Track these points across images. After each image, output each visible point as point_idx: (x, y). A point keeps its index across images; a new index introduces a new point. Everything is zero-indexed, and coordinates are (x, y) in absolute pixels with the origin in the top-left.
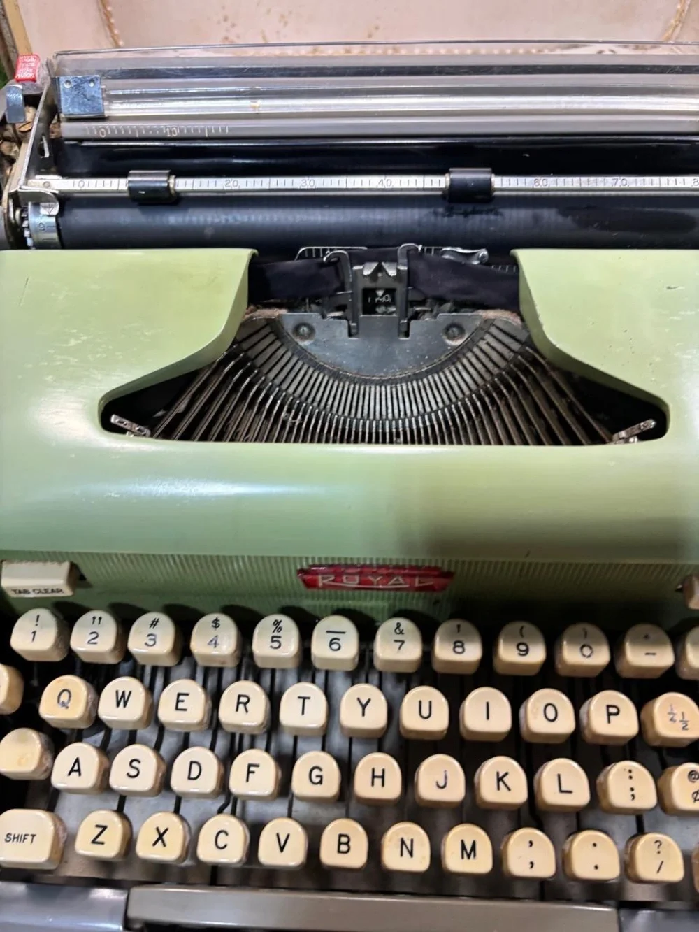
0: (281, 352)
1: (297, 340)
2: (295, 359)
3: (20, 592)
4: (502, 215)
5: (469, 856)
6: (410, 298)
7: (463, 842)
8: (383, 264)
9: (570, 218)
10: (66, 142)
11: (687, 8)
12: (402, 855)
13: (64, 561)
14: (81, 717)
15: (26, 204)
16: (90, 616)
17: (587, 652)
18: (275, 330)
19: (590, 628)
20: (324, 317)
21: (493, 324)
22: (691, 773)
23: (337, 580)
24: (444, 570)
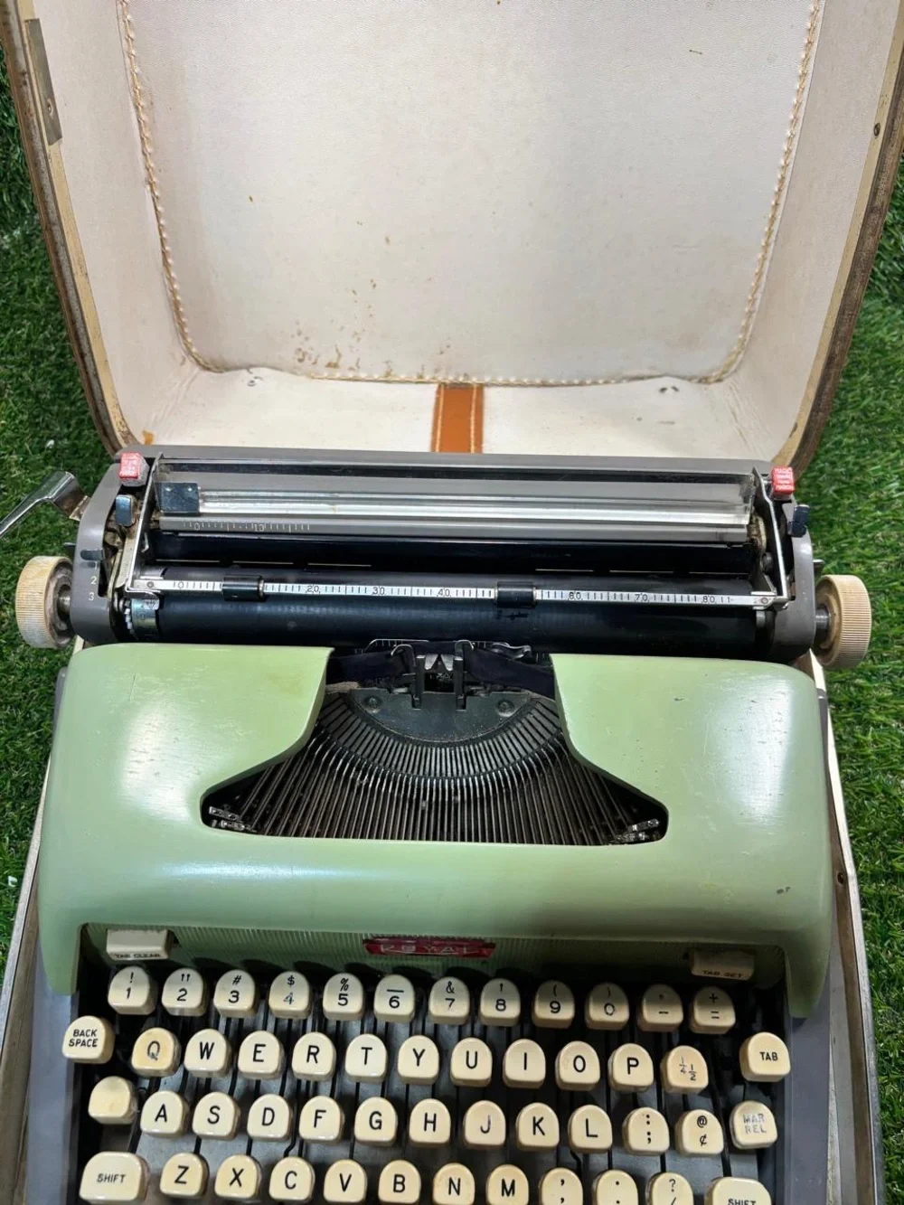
1: (366, 709)
2: (364, 726)
3: (121, 956)
5: (508, 1194)
6: (466, 679)
7: (503, 1182)
8: (442, 657)
10: (165, 533)
11: (748, 338)
12: (450, 1193)
13: (162, 931)
14: (168, 1069)
15: (129, 598)
16: (180, 972)
17: (609, 1009)
18: (347, 701)
19: (613, 987)
20: (391, 692)
21: (538, 703)
22: (700, 1119)
23: (397, 948)
24: (487, 941)
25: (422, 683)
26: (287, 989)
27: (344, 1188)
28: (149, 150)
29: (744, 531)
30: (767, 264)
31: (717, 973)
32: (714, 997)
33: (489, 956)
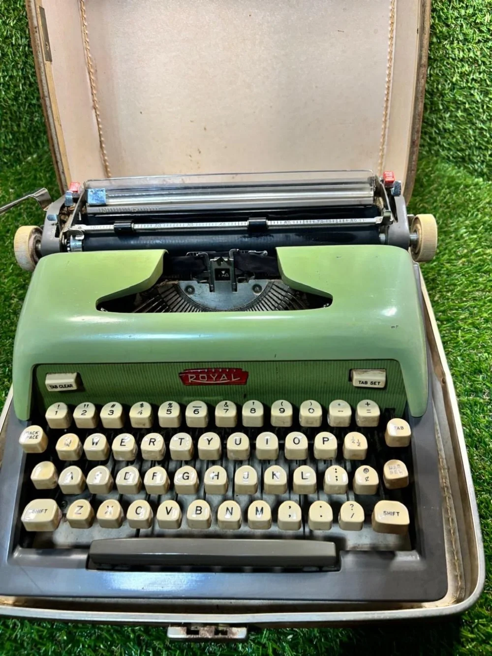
0: (180, 299)
1: (187, 294)
2: (186, 303)
3: (53, 387)
4: (273, 236)
5: (259, 514)
6: (236, 273)
7: (257, 508)
8: (223, 257)
9: (301, 237)
10: (89, 215)
11: (383, 168)
13: (74, 372)
14: (75, 451)
15: (70, 236)
16: (84, 404)
17: (311, 411)
18: (177, 288)
19: (313, 402)
20: (199, 283)
21: (273, 284)
22: (365, 469)
23: (197, 378)
24: (244, 370)
25: (214, 276)
26: (140, 409)
27: (168, 513)
28: (95, 92)
29: (372, 199)
30: (387, 130)
31: (366, 383)
32: (368, 404)
33: (246, 383)
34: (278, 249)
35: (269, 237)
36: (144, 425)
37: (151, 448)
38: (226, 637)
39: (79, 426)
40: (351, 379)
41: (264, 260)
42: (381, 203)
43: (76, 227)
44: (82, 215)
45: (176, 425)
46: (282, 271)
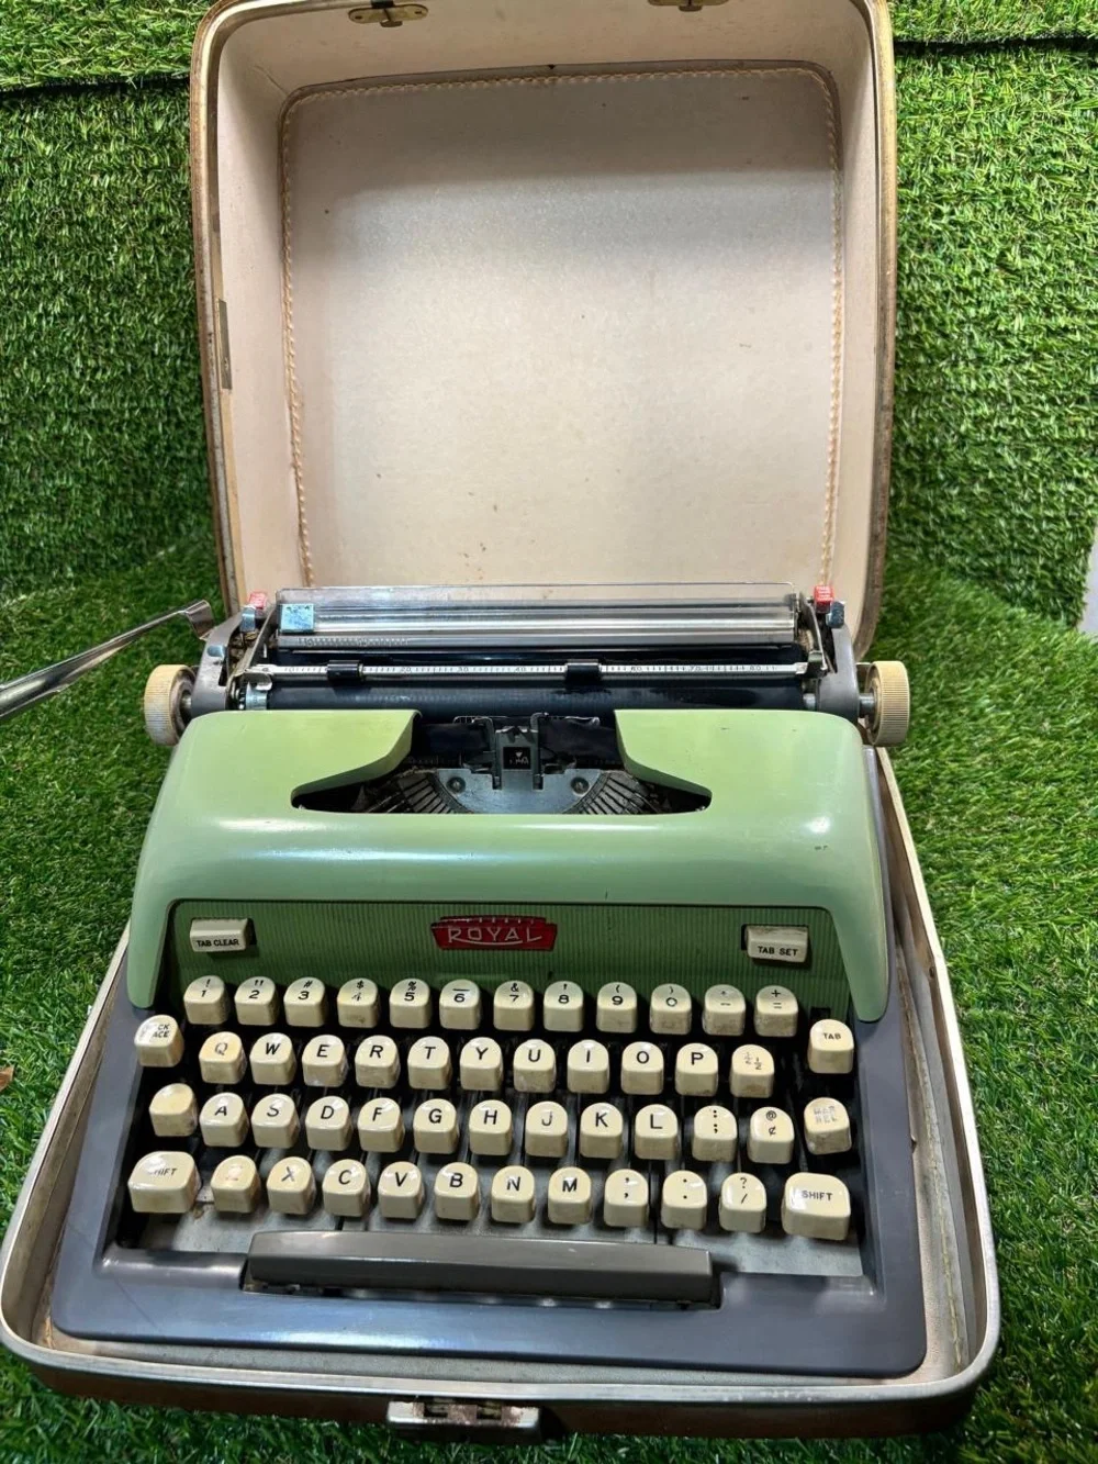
0: (437, 801)
1: (450, 792)
2: (447, 809)
3: (203, 944)
4: (609, 692)
5: (569, 1191)
6: (542, 757)
7: (565, 1180)
8: (519, 727)
9: (660, 694)
10: (281, 650)
12: (509, 1188)
13: (243, 918)
14: (233, 1064)
15: (245, 685)
16: (254, 979)
17: (672, 1002)
18: (433, 783)
19: (675, 986)
20: (473, 772)
21: (609, 778)
22: (769, 1113)
23: (464, 935)
24: (548, 921)
25: (501, 760)
26: (357, 991)
27: (399, 1184)
28: (297, 439)
29: (792, 632)
30: (834, 515)
31: (772, 951)
32: (776, 993)
33: (552, 948)
34: (618, 713)
35: (602, 694)
36: (362, 1021)
37: (374, 1062)
38: (500, 1423)
39: (242, 1021)
40: (744, 946)
41: (594, 733)
42: (808, 640)
43: (259, 669)
44: (268, 650)
45: (420, 1022)
46: (624, 750)
